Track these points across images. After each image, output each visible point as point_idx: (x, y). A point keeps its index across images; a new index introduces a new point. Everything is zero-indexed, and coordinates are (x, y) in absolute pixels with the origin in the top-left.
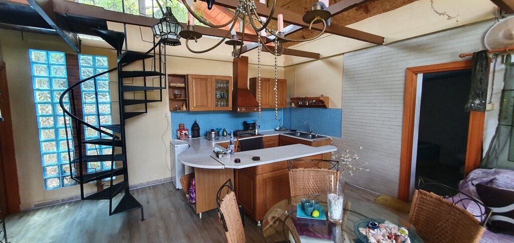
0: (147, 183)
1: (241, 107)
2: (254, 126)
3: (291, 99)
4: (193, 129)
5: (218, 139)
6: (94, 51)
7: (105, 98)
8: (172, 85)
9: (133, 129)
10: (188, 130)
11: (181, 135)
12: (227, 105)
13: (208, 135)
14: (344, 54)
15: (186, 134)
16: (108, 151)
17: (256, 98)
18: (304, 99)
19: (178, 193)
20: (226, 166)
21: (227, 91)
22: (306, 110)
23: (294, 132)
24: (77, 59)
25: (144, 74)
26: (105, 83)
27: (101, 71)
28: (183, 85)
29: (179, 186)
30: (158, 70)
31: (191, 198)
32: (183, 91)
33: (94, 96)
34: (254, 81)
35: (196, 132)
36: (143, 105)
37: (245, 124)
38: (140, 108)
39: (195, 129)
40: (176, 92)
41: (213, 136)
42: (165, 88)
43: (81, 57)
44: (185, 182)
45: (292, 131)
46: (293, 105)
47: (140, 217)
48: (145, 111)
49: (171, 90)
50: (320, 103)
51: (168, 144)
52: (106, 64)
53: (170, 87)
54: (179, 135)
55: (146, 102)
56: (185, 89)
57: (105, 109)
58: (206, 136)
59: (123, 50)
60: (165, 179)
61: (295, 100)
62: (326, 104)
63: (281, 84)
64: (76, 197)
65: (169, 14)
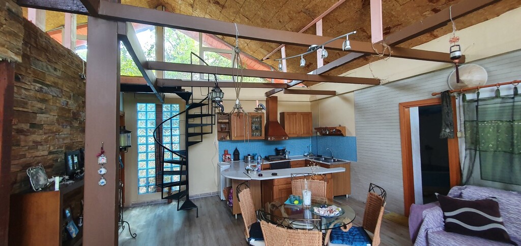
0: (200, 195)
1: (271, 136)
2: (284, 151)
3: (315, 129)
4: (234, 154)
5: (253, 162)
6: (171, 101)
7: (177, 132)
8: (220, 121)
9: (193, 153)
10: (230, 155)
11: (225, 158)
12: (261, 135)
13: (245, 159)
14: (353, 91)
15: (229, 158)
16: (177, 168)
17: (284, 129)
18: (326, 129)
19: (222, 202)
20: (252, 178)
21: (261, 124)
22: (330, 138)
23: (319, 157)
24: (161, 107)
25: (201, 116)
26: (176, 122)
27: (174, 114)
28: (227, 121)
29: (223, 197)
30: (210, 113)
31: (230, 203)
32: (228, 125)
33: (170, 131)
34: (282, 114)
35: (236, 157)
36: (200, 136)
37: (276, 150)
38: (198, 138)
39: (236, 154)
40: (223, 126)
41: (249, 159)
42: (214, 124)
43: (164, 106)
44: (226, 192)
45: (318, 156)
46: (318, 134)
47: (196, 215)
48: (201, 141)
49: (219, 124)
50: (338, 133)
51: (216, 165)
52: (178, 109)
53: (218, 123)
55: (202, 134)
56: (229, 123)
57: (176, 139)
58: (244, 159)
59: (190, 102)
60: (214, 193)
61: (319, 129)
62: (343, 132)
63: (307, 116)
64: (155, 201)
65: (217, 86)
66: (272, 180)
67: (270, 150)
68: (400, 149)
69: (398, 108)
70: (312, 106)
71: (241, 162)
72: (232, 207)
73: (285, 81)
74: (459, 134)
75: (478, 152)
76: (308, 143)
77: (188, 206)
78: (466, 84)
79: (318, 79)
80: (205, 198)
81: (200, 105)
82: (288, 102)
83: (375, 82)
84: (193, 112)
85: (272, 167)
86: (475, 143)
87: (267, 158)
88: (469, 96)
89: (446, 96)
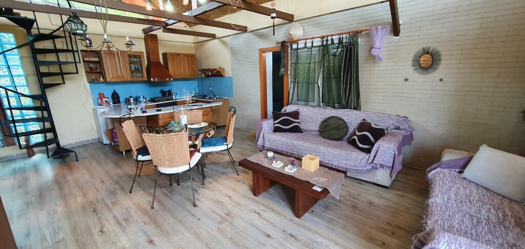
0: (76, 143)
1: (154, 78)
2: (170, 93)
3: (200, 70)
4: (113, 97)
5: (137, 104)
7: (18, 71)
8: (86, 59)
9: (54, 98)
10: (108, 98)
11: (102, 102)
12: (143, 76)
13: (127, 101)
14: (229, 36)
15: (106, 101)
16: (32, 114)
17: (168, 71)
18: (208, 70)
19: (106, 146)
20: (136, 115)
21: (141, 64)
22: (213, 78)
23: (205, 96)
25: (56, 51)
26: (15, 58)
27: (9, 47)
28: (97, 59)
29: (106, 141)
30: (70, 48)
31: (115, 142)
32: (98, 65)
33: (6, 69)
34: (165, 55)
35: (116, 100)
36: (60, 77)
37: (162, 92)
38: (58, 80)
40: (92, 66)
41: (132, 101)
42: (80, 62)
44: (109, 134)
45: (204, 96)
46: (203, 75)
48: (63, 82)
49: (86, 64)
50: (218, 74)
51: (91, 111)
52: (12, 40)
53: (84, 61)
54: (100, 102)
55: (62, 74)
56: (100, 63)
57: (20, 81)
58: (126, 102)
59: (34, 31)
60: (92, 140)
61: (203, 71)
62: (222, 73)
63: (191, 58)
64: (7, 157)
65: (75, 16)
66: (157, 115)
67: (156, 92)
68: (259, 85)
69: (258, 53)
70: (196, 48)
71: (123, 105)
72: (118, 145)
73: (163, 20)
74: (289, 72)
75: (296, 84)
76: (195, 84)
77: (61, 154)
78: (293, 37)
79: (193, 20)
80: (84, 146)
81: (51, 36)
82: (169, 42)
83: (244, 29)
84: (40, 45)
85: (158, 106)
86: (295, 76)
87: (152, 100)
88: (295, 46)
89: (283, 44)
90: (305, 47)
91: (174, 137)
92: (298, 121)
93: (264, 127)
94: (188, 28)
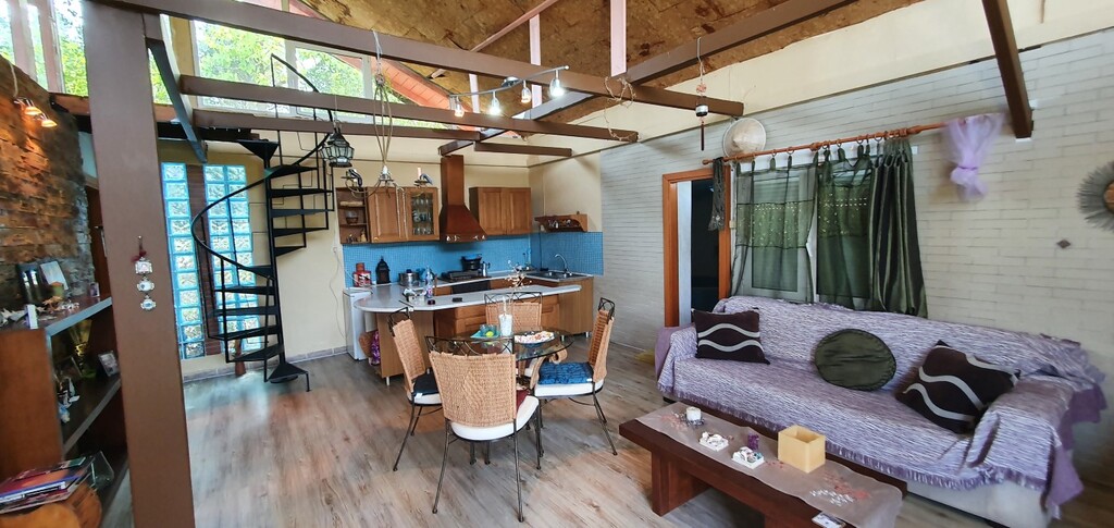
0: (309, 355)
1: (452, 234)
2: (478, 263)
3: (537, 219)
4: (378, 271)
5: (417, 285)
6: (225, 160)
7: (243, 227)
8: (343, 203)
9: (287, 270)
10: (370, 272)
11: (359, 279)
12: (432, 232)
13: (402, 280)
14: (599, 151)
15: (367, 279)
16: (251, 300)
17: (478, 221)
18: (554, 218)
19: (357, 364)
20: (416, 309)
21: (431, 210)
22: (562, 234)
23: (544, 271)
24: (201, 172)
25: (300, 192)
26: (241, 208)
27: (235, 188)
28: (360, 204)
29: (359, 354)
30: (322, 187)
31: (375, 358)
32: (361, 212)
33: (227, 224)
34: (474, 191)
35: (383, 276)
36: (300, 236)
37: (464, 261)
38: (296, 240)
39: (382, 271)
40: (350, 214)
41: (410, 279)
42: (333, 210)
43: (207, 168)
44: (366, 343)
45: (542, 270)
46: (542, 229)
48: (302, 244)
49: (342, 211)
50: (574, 226)
51: (339, 295)
52: (243, 177)
53: (340, 207)
54: (356, 280)
55: (304, 231)
56: (364, 209)
57: (243, 243)
58: (399, 280)
59: (275, 161)
60: (337, 350)
61: (544, 220)
62: (582, 225)
63: (522, 196)
64: (205, 373)
65: (337, 134)
66: (453, 310)
67: (452, 261)
68: (662, 250)
69: (661, 183)
70: (531, 177)
71: (394, 287)
72: (379, 364)
73: (478, 129)
74: (732, 224)
75: (750, 249)
76: (524, 245)
77: (284, 375)
78: (741, 148)
79: (533, 127)
80: (322, 360)
81: (296, 169)
82: (483, 167)
83: (631, 138)
84: (279, 183)
85: (455, 290)
86: (748, 233)
87: (445, 277)
88: (745, 167)
89: (719, 164)
90: (772, 169)
91: (489, 363)
92: (757, 335)
93: (674, 344)
94: (519, 141)
